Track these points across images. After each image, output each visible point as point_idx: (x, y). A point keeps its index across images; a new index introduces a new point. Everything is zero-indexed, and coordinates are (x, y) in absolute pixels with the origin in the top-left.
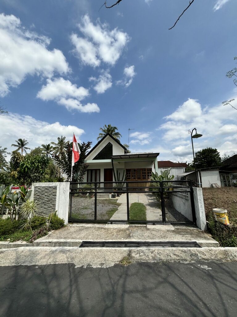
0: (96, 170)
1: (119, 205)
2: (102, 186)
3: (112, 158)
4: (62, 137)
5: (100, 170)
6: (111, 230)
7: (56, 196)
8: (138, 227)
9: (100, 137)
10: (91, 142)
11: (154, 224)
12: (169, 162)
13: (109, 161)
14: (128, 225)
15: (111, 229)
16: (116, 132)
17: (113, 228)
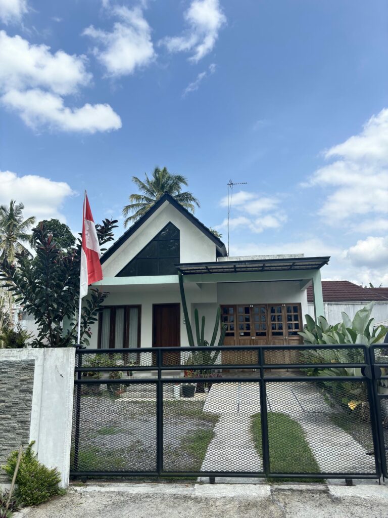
0: (127, 309)
1: (214, 419)
2: (147, 359)
3: (182, 271)
4: (12, 203)
5: (139, 308)
6: (217, 504)
7: (31, 393)
8: (301, 491)
9: (132, 206)
10: (116, 221)
11: (349, 483)
12: (346, 285)
13: (173, 279)
14: (268, 488)
15: (216, 500)
16: (181, 192)
17: (221, 498)
